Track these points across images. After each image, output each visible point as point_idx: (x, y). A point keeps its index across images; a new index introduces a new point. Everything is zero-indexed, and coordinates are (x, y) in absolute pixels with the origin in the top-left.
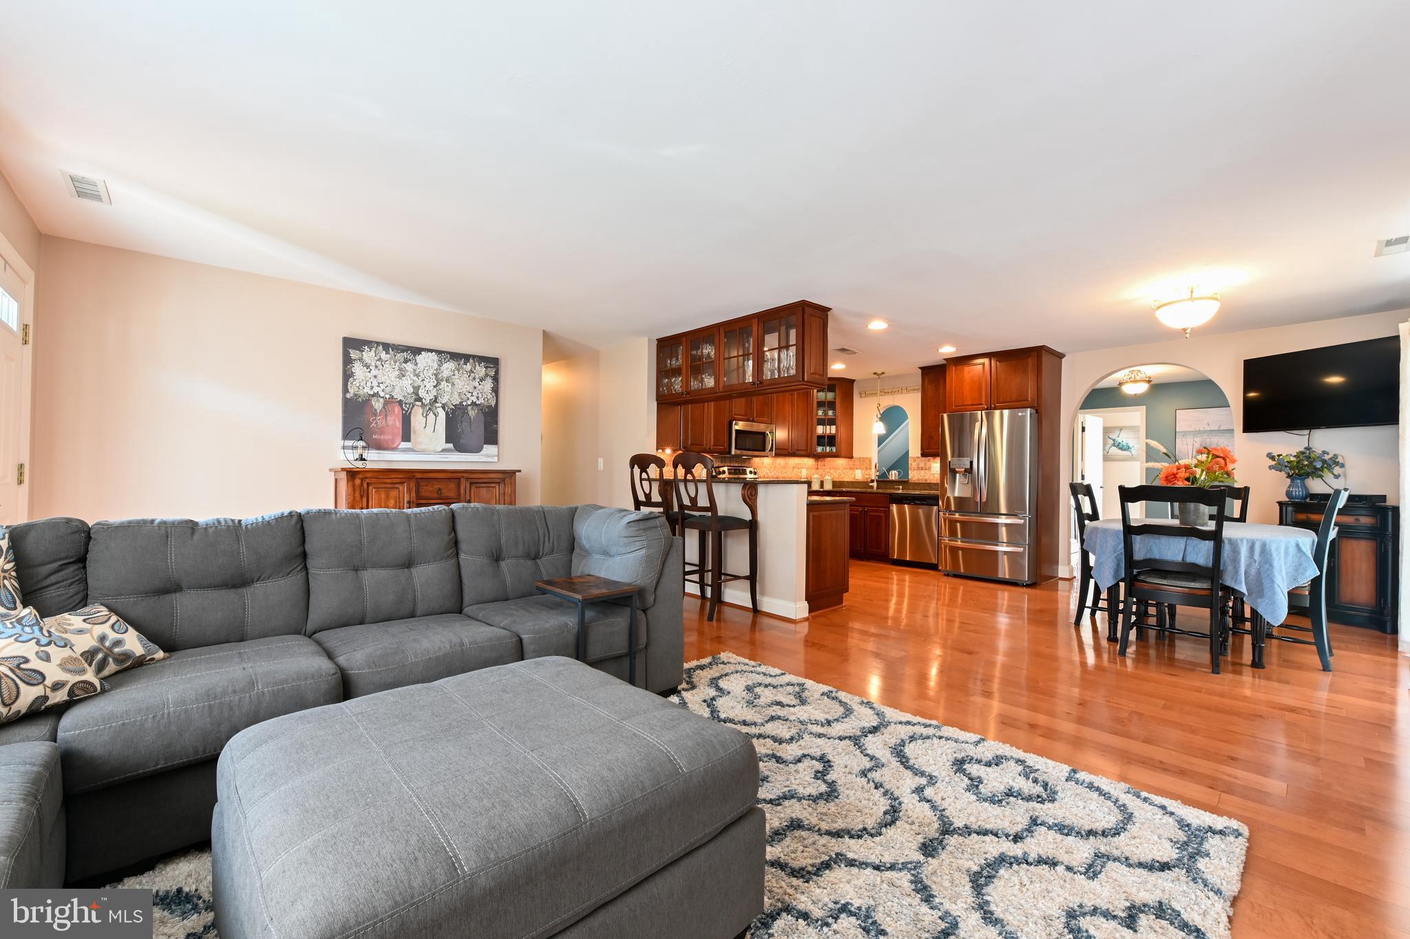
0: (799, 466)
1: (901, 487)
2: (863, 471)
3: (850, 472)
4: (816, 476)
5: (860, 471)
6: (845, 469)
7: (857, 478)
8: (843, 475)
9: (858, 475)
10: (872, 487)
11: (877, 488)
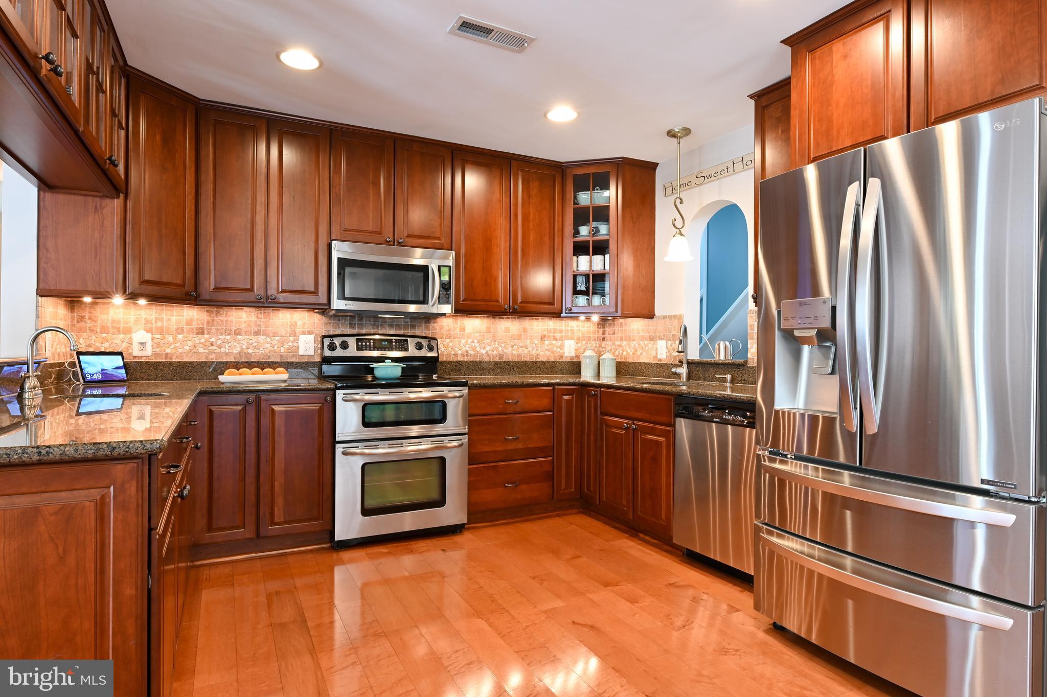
0: (558, 335)
1: (729, 377)
2: (669, 342)
3: (650, 345)
4: (589, 353)
5: (664, 342)
6: (643, 339)
7: (659, 357)
8: (639, 353)
9: (663, 351)
10: (678, 376)
11: (689, 377)
